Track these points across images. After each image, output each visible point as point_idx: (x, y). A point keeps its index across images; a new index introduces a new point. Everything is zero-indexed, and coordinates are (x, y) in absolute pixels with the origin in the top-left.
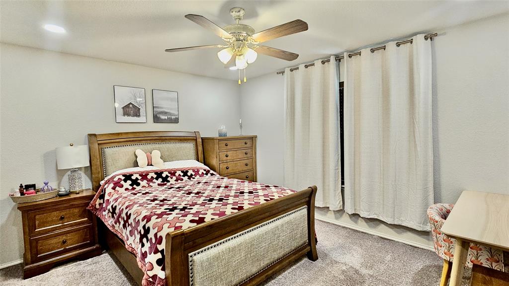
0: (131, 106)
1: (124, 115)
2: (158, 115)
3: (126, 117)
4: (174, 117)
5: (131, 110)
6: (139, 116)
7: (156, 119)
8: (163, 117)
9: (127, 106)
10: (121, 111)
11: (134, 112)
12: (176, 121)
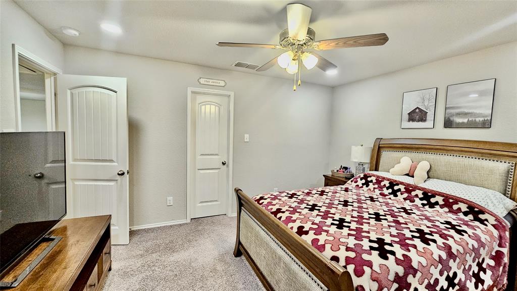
0: (417, 110)
1: (409, 121)
2: (452, 119)
3: (411, 122)
4: (481, 119)
5: (417, 115)
6: (425, 121)
7: (448, 124)
8: (459, 120)
9: (414, 111)
10: (407, 117)
11: (419, 117)
12: (486, 125)
